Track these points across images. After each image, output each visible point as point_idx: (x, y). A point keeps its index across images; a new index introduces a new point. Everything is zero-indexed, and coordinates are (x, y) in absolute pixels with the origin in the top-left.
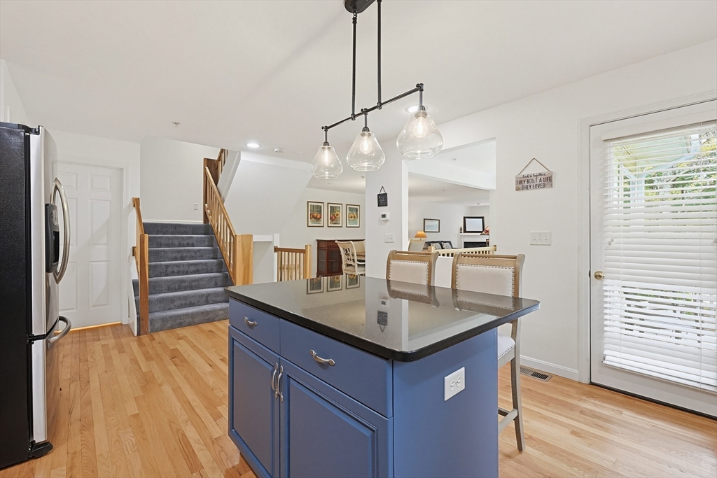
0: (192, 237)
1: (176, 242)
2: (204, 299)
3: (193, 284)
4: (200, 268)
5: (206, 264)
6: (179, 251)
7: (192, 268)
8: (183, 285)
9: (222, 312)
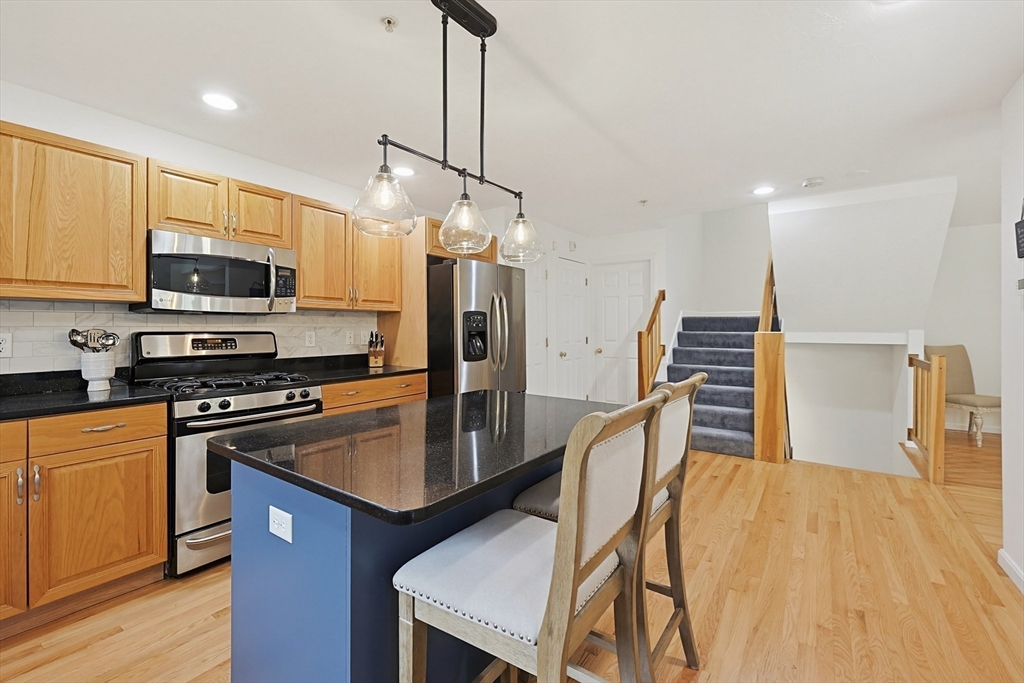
0: (739, 335)
1: (720, 341)
2: (718, 420)
3: (716, 397)
4: (733, 377)
5: (742, 372)
6: (715, 353)
7: (723, 377)
8: (703, 396)
9: (732, 444)
